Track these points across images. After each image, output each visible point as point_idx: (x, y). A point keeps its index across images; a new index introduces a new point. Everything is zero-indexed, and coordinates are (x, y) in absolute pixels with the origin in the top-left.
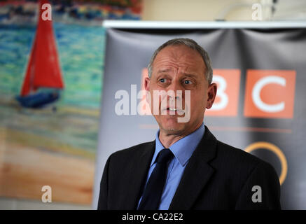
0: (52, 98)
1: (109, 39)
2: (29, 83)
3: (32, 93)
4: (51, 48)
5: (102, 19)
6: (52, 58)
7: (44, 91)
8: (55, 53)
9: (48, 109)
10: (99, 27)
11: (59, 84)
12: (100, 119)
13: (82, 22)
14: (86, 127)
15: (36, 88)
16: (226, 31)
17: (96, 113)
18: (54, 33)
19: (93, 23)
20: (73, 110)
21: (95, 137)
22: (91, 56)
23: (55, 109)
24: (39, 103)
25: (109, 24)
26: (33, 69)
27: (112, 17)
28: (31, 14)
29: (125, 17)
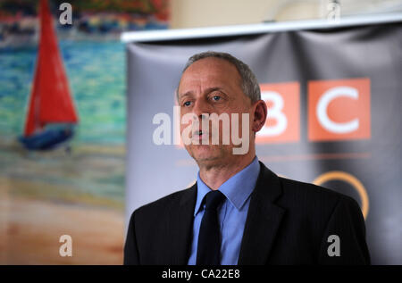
0: (64, 136)
1: (130, 57)
2: (33, 120)
3: (38, 131)
4: (58, 73)
5: (119, 32)
6: (60, 86)
7: (53, 128)
8: (64, 79)
9: (60, 150)
10: (117, 41)
11: (71, 117)
12: (125, 158)
13: (95, 37)
14: (109, 169)
15: (43, 124)
16: (277, 35)
18: (61, 54)
19: (109, 37)
21: (121, 181)
23: (68, 150)
25: (128, 37)
26: (38, 101)
27: (132, 28)
28: (30, 32)
29: (149, 27)
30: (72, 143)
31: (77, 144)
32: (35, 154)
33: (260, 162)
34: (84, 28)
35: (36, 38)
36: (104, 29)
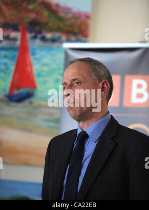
0: (29, 96)
1: (67, 56)
2: (14, 86)
3: (16, 92)
4: (28, 62)
5: (62, 42)
6: (29, 69)
7: (23, 91)
8: (31, 65)
9: (26, 103)
11: (34, 86)
13: (49, 44)
15: (18, 89)
16: (147, 49)
18: (30, 52)
19: (56, 45)
22: (55, 67)
23: (31, 103)
24: (20, 99)
25: (67, 45)
26: (17, 76)
27: (69, 41)
28: (15, 39)
29: (77, 41)
30: (33, 99)
32: (13, 104)
34: (44, 39)
35: (18, 43)
36: (53, 40)
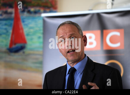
0: (22, 48)
1: (44, 21)
2: (12, 42)
3: (14, 46)
4: (20, 27)
5: (41, 13)
6: (21, 31)
7: (19, 45)
8: (22, 29)
9: (21, 52)
10: (40, 16)
11: (25, 42)
12: (43, 55)
13: (33, 15)
15: (15, 44)
16: (93, 14)
17: (41, 53)
18: (21, 21)
19: (37, 15)
20: (32, 52)
21: (41, 63)
23: (24, 52)
24: (17, 50)
25: (44, 15)
26: (13, 36)
27: (45, 12)
28: (11, 13)
29: (51, 12)
30: (25, 50)
31: (26, 51)
32: (13, 54)
33: (87, 57)
34: (29, 12)
35: (13, 15)
36: (35, 12)
